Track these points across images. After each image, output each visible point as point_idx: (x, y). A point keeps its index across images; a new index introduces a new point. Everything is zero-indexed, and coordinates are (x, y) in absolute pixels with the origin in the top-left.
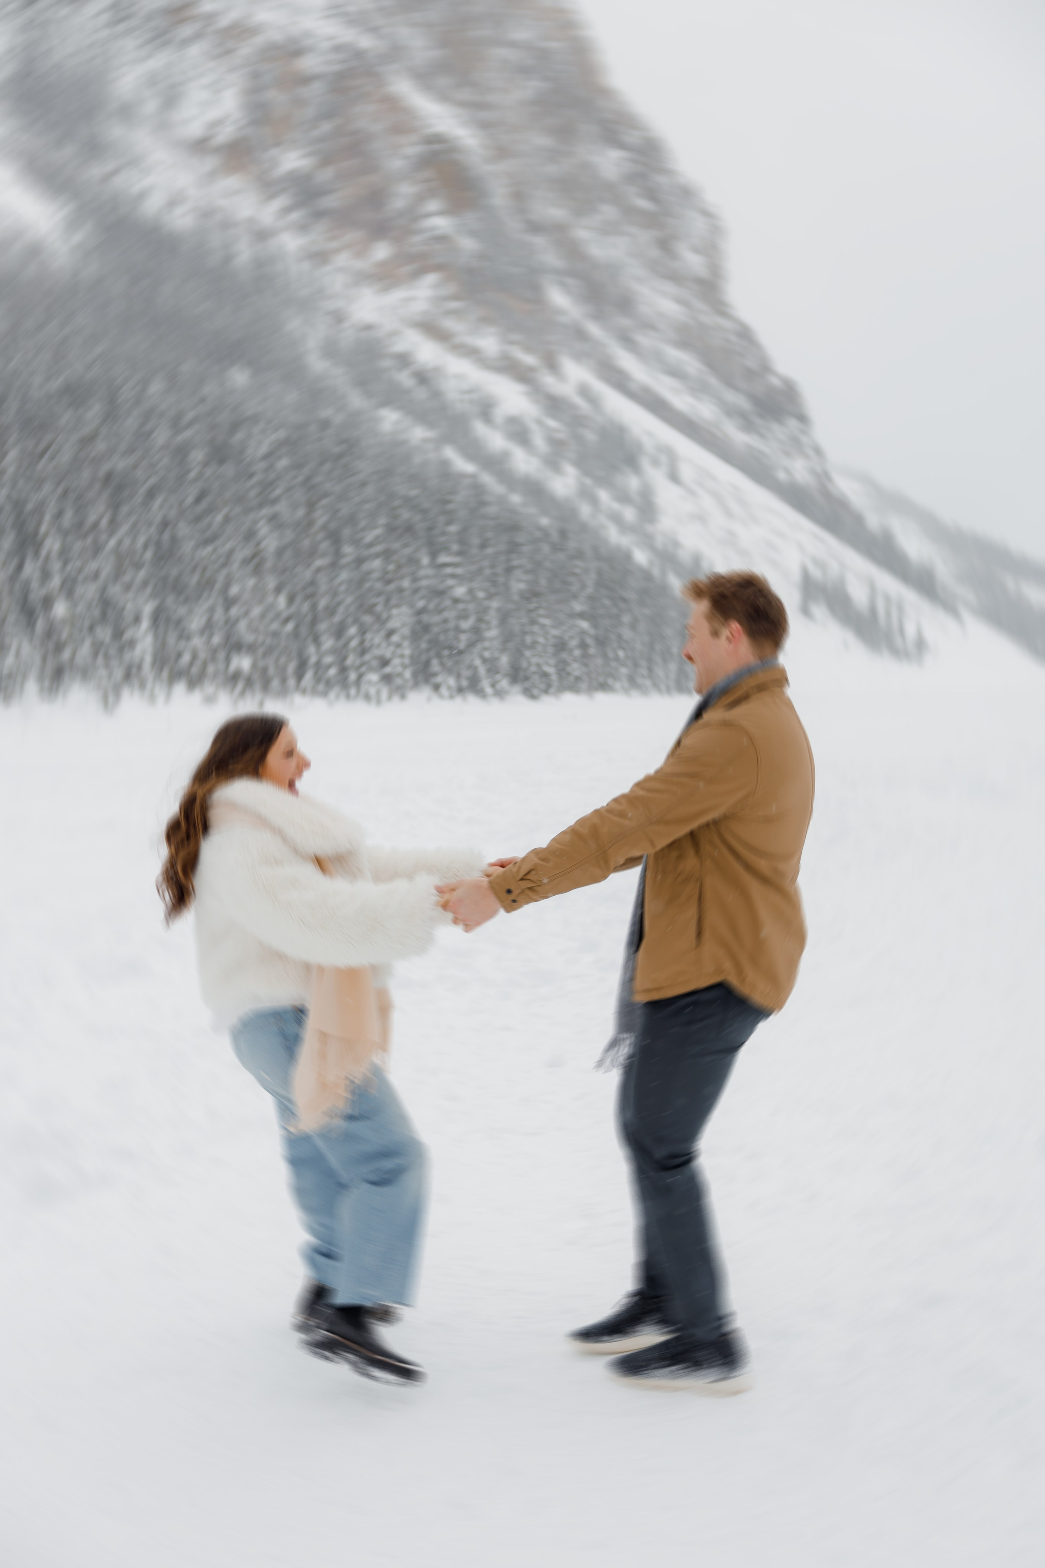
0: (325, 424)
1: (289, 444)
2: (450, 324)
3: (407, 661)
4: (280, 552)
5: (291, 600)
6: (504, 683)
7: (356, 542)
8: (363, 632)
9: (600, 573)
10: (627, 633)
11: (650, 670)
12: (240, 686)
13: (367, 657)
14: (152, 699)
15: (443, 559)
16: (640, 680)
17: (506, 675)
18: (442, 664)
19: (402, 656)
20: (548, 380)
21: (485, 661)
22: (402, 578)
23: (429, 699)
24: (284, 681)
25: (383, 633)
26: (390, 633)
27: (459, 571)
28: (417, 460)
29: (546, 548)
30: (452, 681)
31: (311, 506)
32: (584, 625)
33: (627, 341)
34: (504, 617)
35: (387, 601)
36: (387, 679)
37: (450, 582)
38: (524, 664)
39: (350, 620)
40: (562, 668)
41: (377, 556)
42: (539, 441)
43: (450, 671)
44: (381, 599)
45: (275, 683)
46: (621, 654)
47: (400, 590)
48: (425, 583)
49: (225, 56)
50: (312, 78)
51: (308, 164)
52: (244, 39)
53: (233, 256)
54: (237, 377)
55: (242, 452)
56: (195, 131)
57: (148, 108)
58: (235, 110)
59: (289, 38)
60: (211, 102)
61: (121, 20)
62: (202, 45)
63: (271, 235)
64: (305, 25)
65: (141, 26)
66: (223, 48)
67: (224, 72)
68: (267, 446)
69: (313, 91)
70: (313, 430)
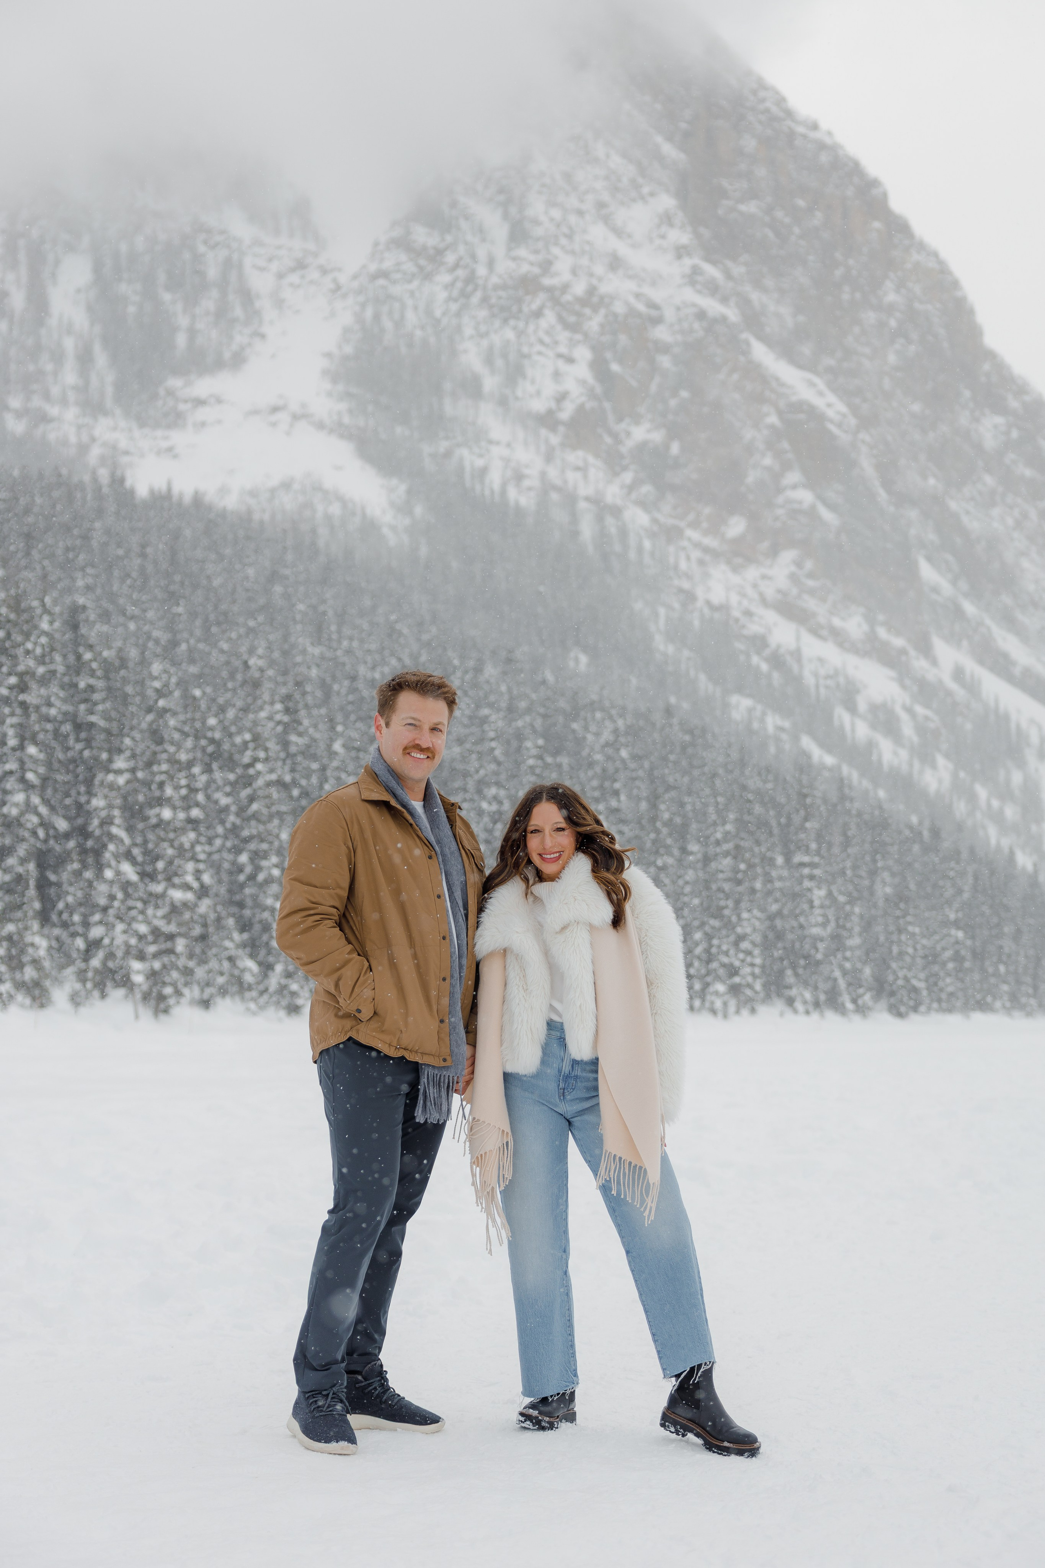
0: (670, 711)
1: (633, 732)
2: (810, 603)
3: (757, 971)
6: (867, 998)
7: (704, 841)
8: (709, 937)
9: (976, 878)
10: (1008, 945)
11: (1036, 988)
13: (714, 965)
15: (798, 858)
16: (1024, 1000)
17: (870, 989)
18: (796, 975)
19: (752, 965)
20: (920, 664)
21: (845, 973)
22: (754, 879)
23: (782, 1014)
25: (732, 938)
26: (741, 938)
27: (817, 872)
28: (772, 750)
29: (916, 848)
30: (808, 995)
31: (654, 800)
32: (960, 934)
33: (1009, 621)
34: (867, 925)
35: (737, 902)
36: (735, 990)
37: (807, 884)
38: (891, 978)
39: (696, 923)
40: (933, 982)
41: (727, 854)
42: (908, 730)
43: (806, 984)
44: (730, 903)
46: (1002, 968)
47: (753, 891)
48: (778, 884)
49: (574, 328)
50: (664, 348)
51: (657, 437)
52: (595, 309)
53: (575, 534)
54: (577, 660)
55: (580, 742)
56: (538, 406)
57: (490, 383)
58: (583, 382)
59: (641, 307)
60: (557, 375)
61: (465, 295)
62: (550, 317)
63: (616, 511)
64: (657, 295)
65: (485, 300)
66: (572, 319)
67: (572, 344)
68: (607, 735)
69: (665, 361)
70: (658, 717)
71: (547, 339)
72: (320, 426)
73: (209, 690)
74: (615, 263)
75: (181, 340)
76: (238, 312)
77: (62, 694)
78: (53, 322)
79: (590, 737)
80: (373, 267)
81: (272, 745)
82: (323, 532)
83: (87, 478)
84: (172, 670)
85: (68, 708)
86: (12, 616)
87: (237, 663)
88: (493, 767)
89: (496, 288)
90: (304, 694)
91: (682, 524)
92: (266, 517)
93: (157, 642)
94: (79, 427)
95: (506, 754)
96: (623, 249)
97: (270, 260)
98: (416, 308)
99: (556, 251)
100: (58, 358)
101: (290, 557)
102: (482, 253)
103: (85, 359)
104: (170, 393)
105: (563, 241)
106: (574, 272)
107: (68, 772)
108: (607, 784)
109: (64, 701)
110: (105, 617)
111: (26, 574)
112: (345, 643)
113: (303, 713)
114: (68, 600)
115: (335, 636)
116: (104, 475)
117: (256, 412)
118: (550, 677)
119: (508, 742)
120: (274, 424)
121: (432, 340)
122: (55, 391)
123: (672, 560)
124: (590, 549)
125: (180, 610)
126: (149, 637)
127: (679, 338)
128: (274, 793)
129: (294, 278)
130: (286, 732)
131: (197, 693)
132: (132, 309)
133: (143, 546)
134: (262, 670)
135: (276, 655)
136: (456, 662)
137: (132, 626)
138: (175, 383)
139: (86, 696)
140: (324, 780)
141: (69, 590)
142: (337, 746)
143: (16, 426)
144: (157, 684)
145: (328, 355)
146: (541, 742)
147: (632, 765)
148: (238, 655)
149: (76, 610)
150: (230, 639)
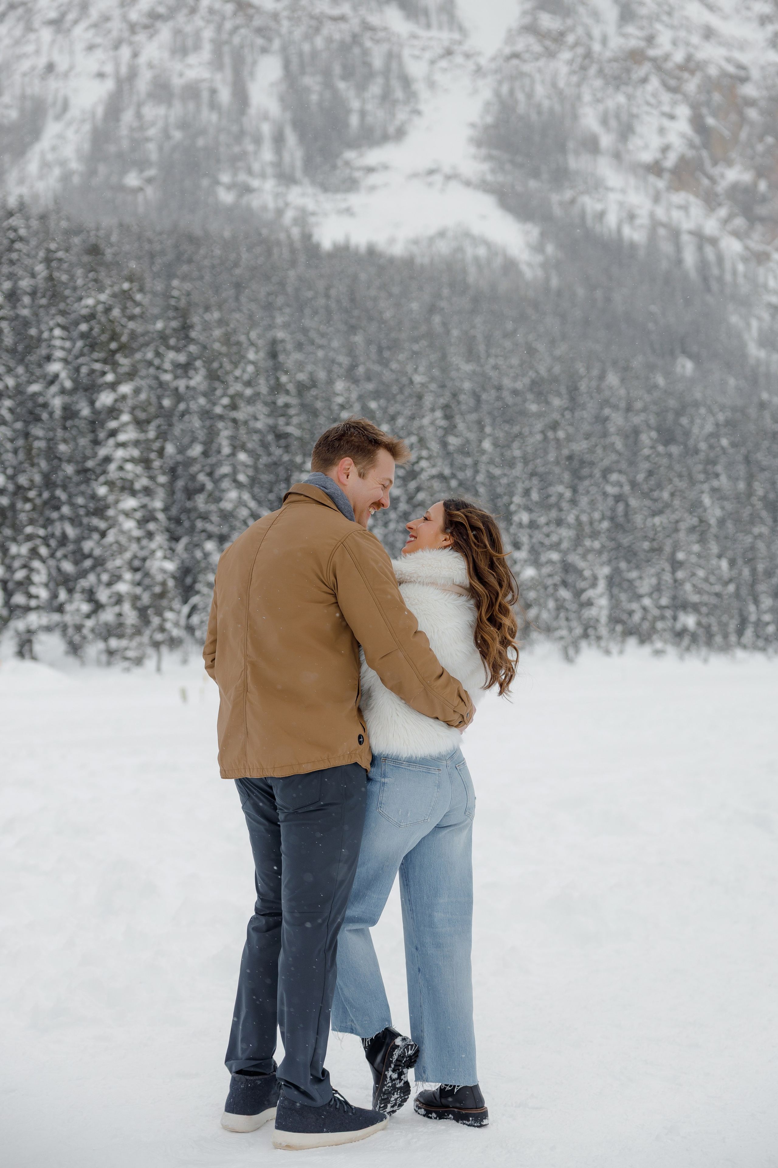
0: (762, 406)
1: (731, 424)
4: (721, 522)
5: (732, 563)
12: (686, 641)
14: (608, 652)
24: (726, 636)
31: (750, 480)
45: (718, 639)
49: (674, 90)
50: (751, 103)
51: (747, 177)
52: (692, 72)
53: (679, 262)
54: (683, 367)
55: (687, 434)
56: (647, 157)
57: (606, 140)
58: (683, 135)
59: (731, 69)
60: (662, 131)
61: (584, 68)
62: (654, 83)
63: (714, 241)
64: (744, 58)
65: (600, 72)
66: (673, 83)
67: (674, 103)
68: (709, 428)
69: (752, 114)
70: (752, 411)
71: (653, 101)
72: (468, 183)
73: (383, 402)
74: (709, 33)
75: (354, 120)
76: (399, 94)
77: (265, 410)
78: (252, 111)
79: (696, 430)
80: (507, 50)
81: (435, 446)
82: (472, 271)
83: (282, 236)
84: (353, 387)
85: (271, 421)
86: (224, 349)
87: (404, 380)
88: (614, 457)
89: (610, 61)
90: (459, 403)
91: (769, 248)
92: (426, 260)
93: (340, 365)
94: (277, 196)
95: (626, 445)
96: (714, 21)
97: (423, 49)
98: (543, 82)
99: (658, 26)
100: (258, 140)
101: (446, 292)
102: (596, 32)
103: (279, 140)
104: (347, 163)
105: (665, 18)
106: (674, 43)
107: (271, 473)
108: (709, 467)
109: (269, 416)
110: (299, 346)
111: (237, 316)
112: (492, 361)
113: (458, 419)
114: (269, 335)
115: (483, 355)
116: (295, 232)
117: (415, 175)
118: (661, 381)
119: (627, 437)
120: (430, 185)
121: (557, 108)
122: (256, 167)
123: (761, 279)
124: (693, 274)
125: (358, 339)
126: (333, 361)
127: (765, 93)
128: (436, 485)
129: (443, 64)
130: (444, 436)
131: (373, 405)
132: (314, 97)
133: (328, 288)
134: (423, 385)
135: (436, 372)
136: (582, 371)
137: (320, 354)
138: (350, 155)
139: (283, 411)
140: (477, 472)
141: (270, 327)
142: (487, 445)
143: (226, 197)
144: (340, 400)
145: (473, 125)
146: (654, 434)
147: (731, 451)
148: (405, 374)
149: (274, 342)
150: (398, 361)
